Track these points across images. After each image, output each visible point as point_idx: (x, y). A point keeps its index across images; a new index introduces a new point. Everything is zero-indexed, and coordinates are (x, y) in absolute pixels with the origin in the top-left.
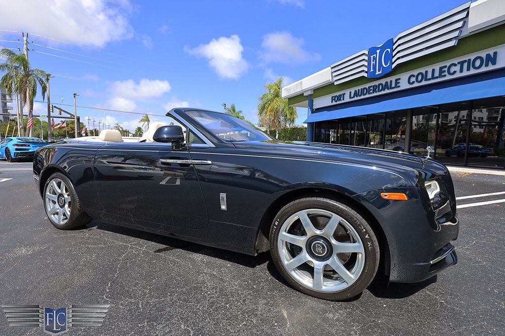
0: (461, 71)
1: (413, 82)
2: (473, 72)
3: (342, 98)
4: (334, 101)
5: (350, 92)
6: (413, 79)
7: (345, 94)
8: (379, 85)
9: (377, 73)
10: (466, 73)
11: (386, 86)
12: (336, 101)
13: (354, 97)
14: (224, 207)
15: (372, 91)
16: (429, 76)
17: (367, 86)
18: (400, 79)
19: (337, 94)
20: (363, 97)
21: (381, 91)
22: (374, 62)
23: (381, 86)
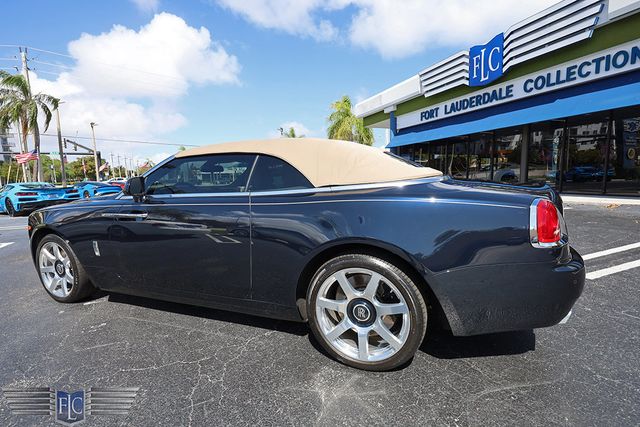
0: (597, 71)
1: (532, 89)
2: (614, 71)
3: (435, 114)
4: (424, 118)
5: (445, 106)
6: (531, 85)
7: (438, 108)
8: (484, 94)
9: (483, 79)
10: (603, 74)
11: (494, 96)
12: (428, 118)
13: (451, 112)
15: (475, 104)
16: (553, 80)
17: (468, 97)
18: (512, 86)
19: (429, 109)
20: (462, 111)
22: (478, 66)
23: (486, 97)
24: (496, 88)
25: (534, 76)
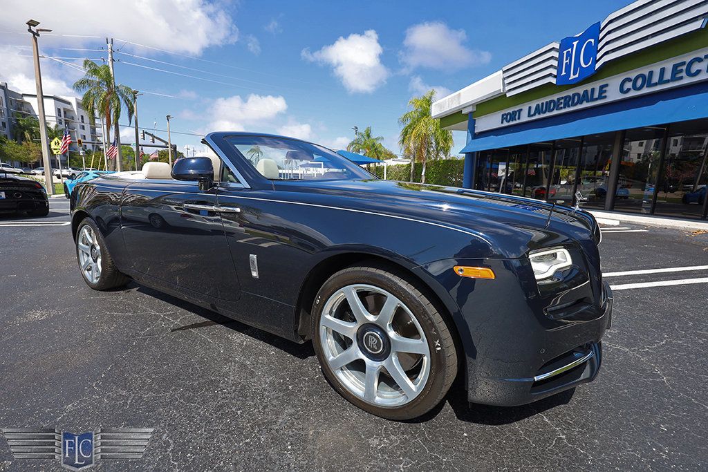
1: (629, 90)
3: (517, 117)
4: (505, 121)
5: (530, 108)
6: (628, 85)
7: (521, 110)
8: (574, 95)
9: (572, 77)
11: (586, 97)
12: (509, 122)
13: (534, 115)
14: (255, 274)
15: (562, 106)
17: (555, 97)
18: (607, 85)
19: (511, 110)
20: (548, 114)
21: (576, 104)
22: (568, 61)
23: (576, 97)
24: (588, 87)
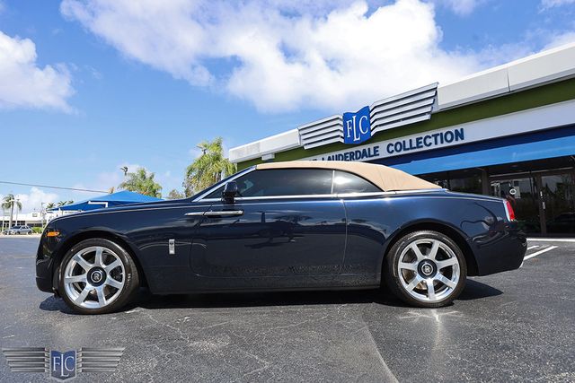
0: (436, 143)
1: (393, 151)
2: (446, 144)
5: (323, 159)
9: (356, 139)
10: (440, 145)
11: (365, 154)
15: (349, 159)
16: (408, 146)
18: (378, 147)
21: (359, 158)
22: (351, 128)
23: (358, 154)
24: (366, 147)
25: (394, 141)
